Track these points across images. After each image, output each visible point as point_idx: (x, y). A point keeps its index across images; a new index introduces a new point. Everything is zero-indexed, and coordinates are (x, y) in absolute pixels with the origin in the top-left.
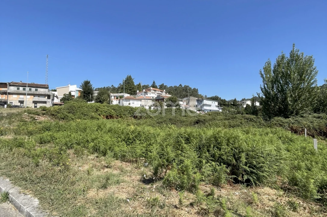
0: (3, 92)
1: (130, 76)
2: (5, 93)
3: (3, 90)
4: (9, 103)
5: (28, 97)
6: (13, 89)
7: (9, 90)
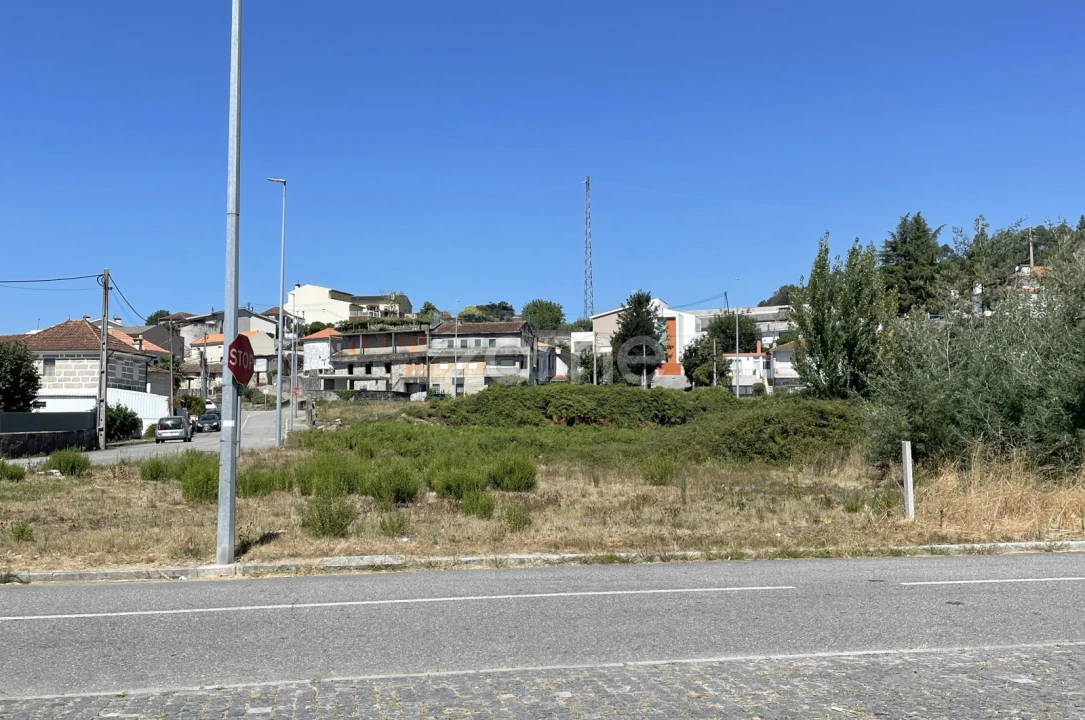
0: (418, 355)
1: (918, 220)
2: (422, 359)
3: (419, 350)
4: (431, 386)
5: (474, 365)
6: (439, 346)
7: (430, 351)
